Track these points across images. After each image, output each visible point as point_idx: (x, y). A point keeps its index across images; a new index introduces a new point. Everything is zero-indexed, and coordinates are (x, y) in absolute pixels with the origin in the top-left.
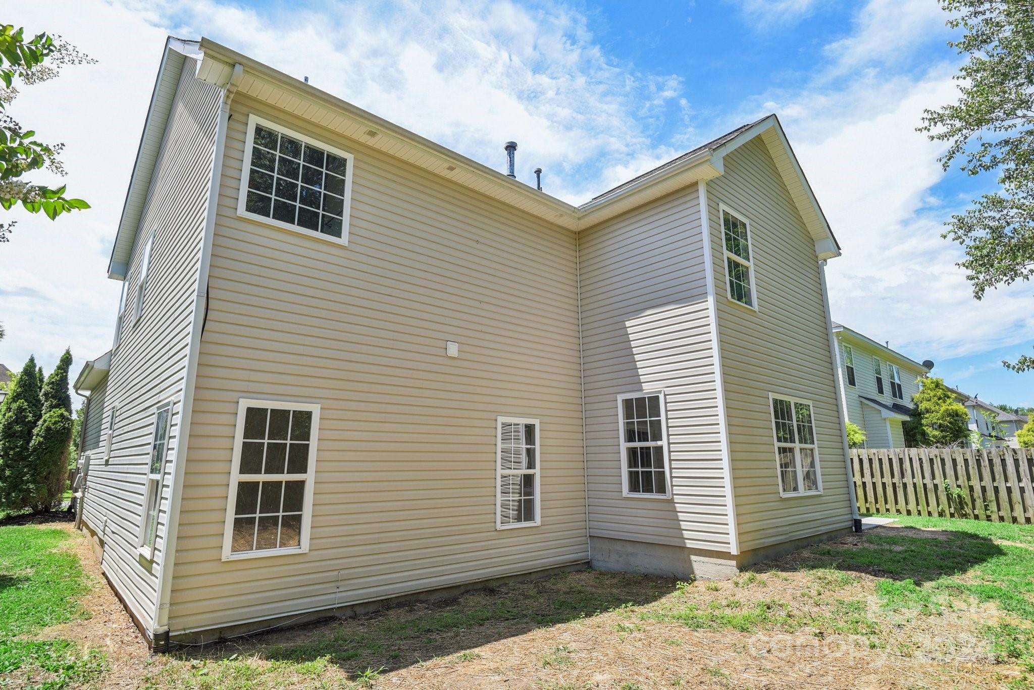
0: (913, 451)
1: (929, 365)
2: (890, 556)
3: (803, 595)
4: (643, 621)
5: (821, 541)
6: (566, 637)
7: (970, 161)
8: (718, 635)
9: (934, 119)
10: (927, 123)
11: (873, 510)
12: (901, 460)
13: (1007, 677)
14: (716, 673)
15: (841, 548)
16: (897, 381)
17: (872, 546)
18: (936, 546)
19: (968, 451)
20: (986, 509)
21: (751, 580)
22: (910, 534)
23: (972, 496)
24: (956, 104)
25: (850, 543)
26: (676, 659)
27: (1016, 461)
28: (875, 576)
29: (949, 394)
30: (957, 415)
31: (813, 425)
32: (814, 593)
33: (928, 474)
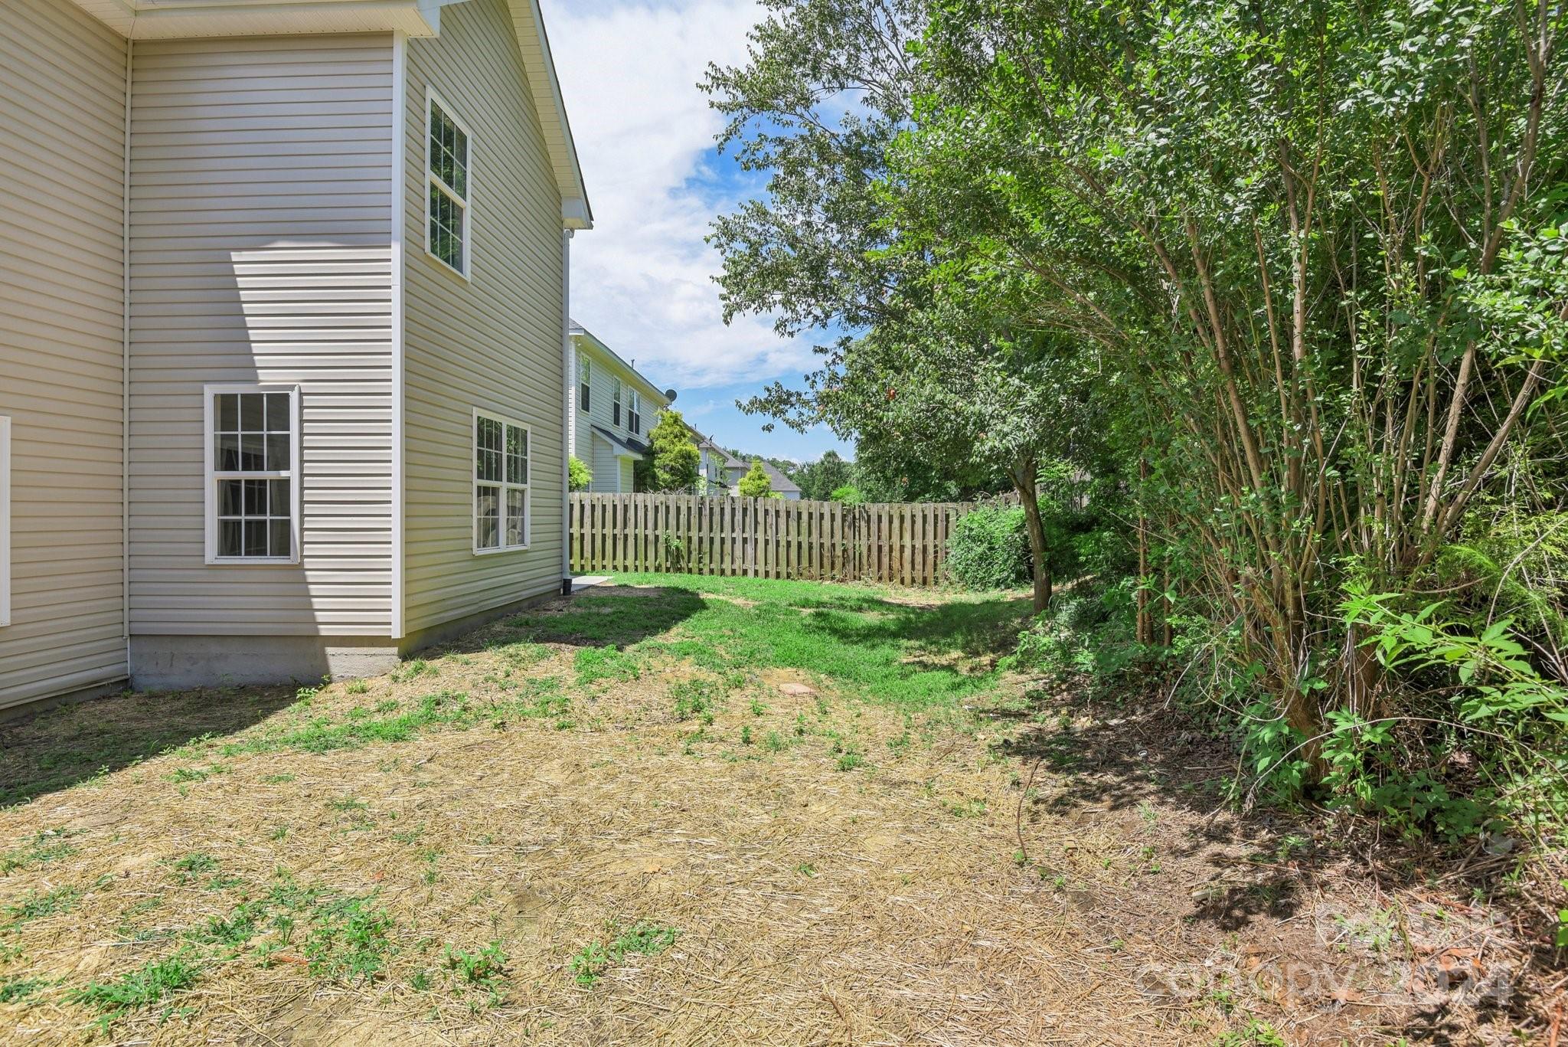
0: (640, 496)
1: (672, 395)
2: (597, 619)
3: (486, 680)
4: (230, 758)
5: (519, 610)
6: (63, 812)
7: (745, 151)
8: (358, 754)
9: (718, 79)
10: (709, 82)
11: (588, 568)
12: (626, 507)
13: (687, 733)
14: (348, 806)
15: (543, 616)
16: (635, 411)
17: (579, 610)
18: (646, 604)
19: (693, 497)
20: (700, 562)
21: (417, 671)
22: (623, 593)
23: (689, 548)
24: (744, 71)
25: (556, 610)
26: (283, 802)
27: (733, 510)
28: (576, 645)
29: (686, 431)
30: (690, 457)
31: (529, 458)
32: (501, 675)
33: (650, 524)
